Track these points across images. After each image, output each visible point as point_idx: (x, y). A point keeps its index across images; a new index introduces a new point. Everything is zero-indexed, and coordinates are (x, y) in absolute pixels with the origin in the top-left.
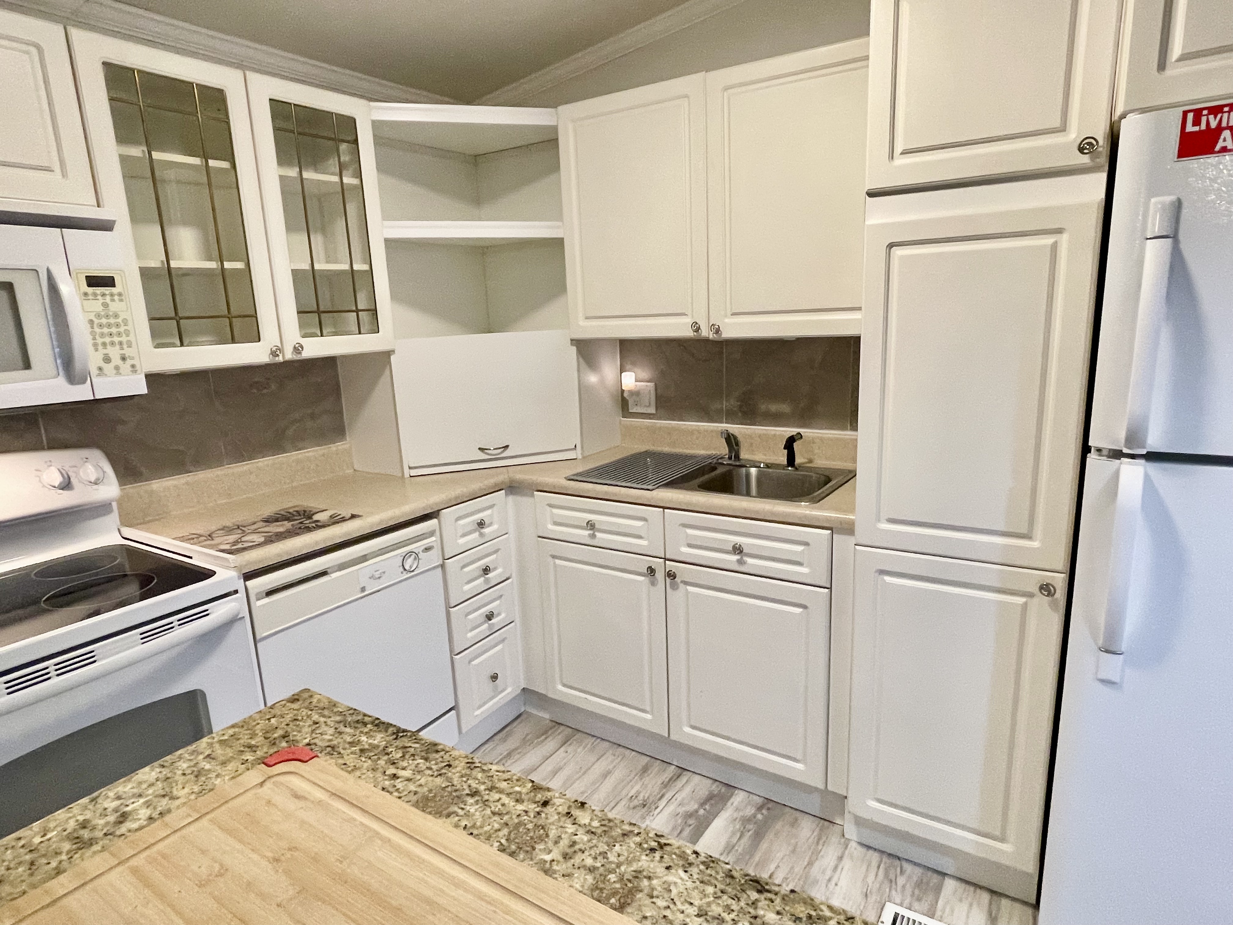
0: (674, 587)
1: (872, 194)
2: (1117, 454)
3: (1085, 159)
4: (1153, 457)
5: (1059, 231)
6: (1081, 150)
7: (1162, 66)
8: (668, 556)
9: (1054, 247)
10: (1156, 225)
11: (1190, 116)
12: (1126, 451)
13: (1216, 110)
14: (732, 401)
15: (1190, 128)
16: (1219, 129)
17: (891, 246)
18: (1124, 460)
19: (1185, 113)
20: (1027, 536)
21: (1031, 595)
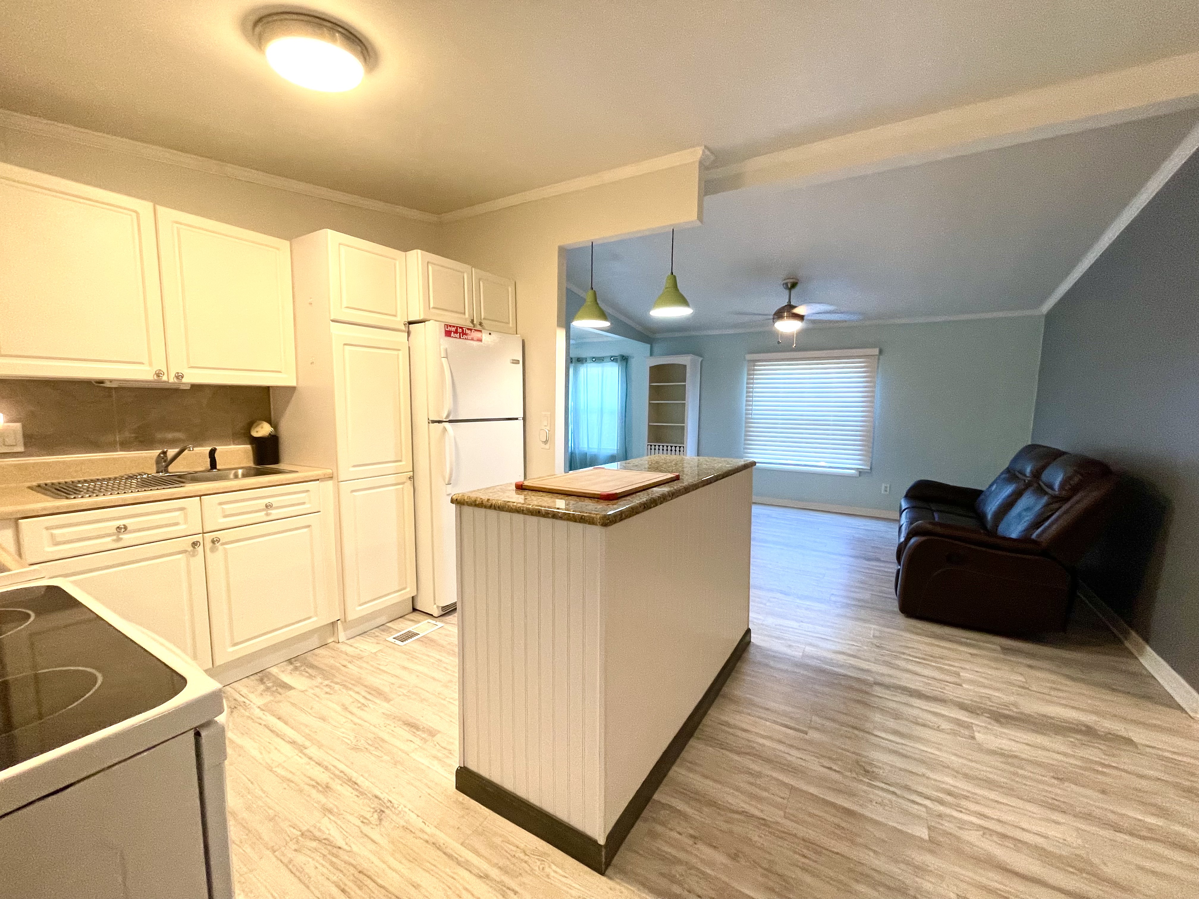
0: (213, 550)
5: (399, 350)
7: (429, 308)
8: (204, 531)
9: (398, 355)
10: (444, 354)
12: (444, 420)
13: (450, 326)
14: (127, 434)
15: (446, 329)
16: (451, 331)
17: (345, 344)
18: (444, 423)
19: (445, 325)
20: (400, 461)
21: (403, 483)
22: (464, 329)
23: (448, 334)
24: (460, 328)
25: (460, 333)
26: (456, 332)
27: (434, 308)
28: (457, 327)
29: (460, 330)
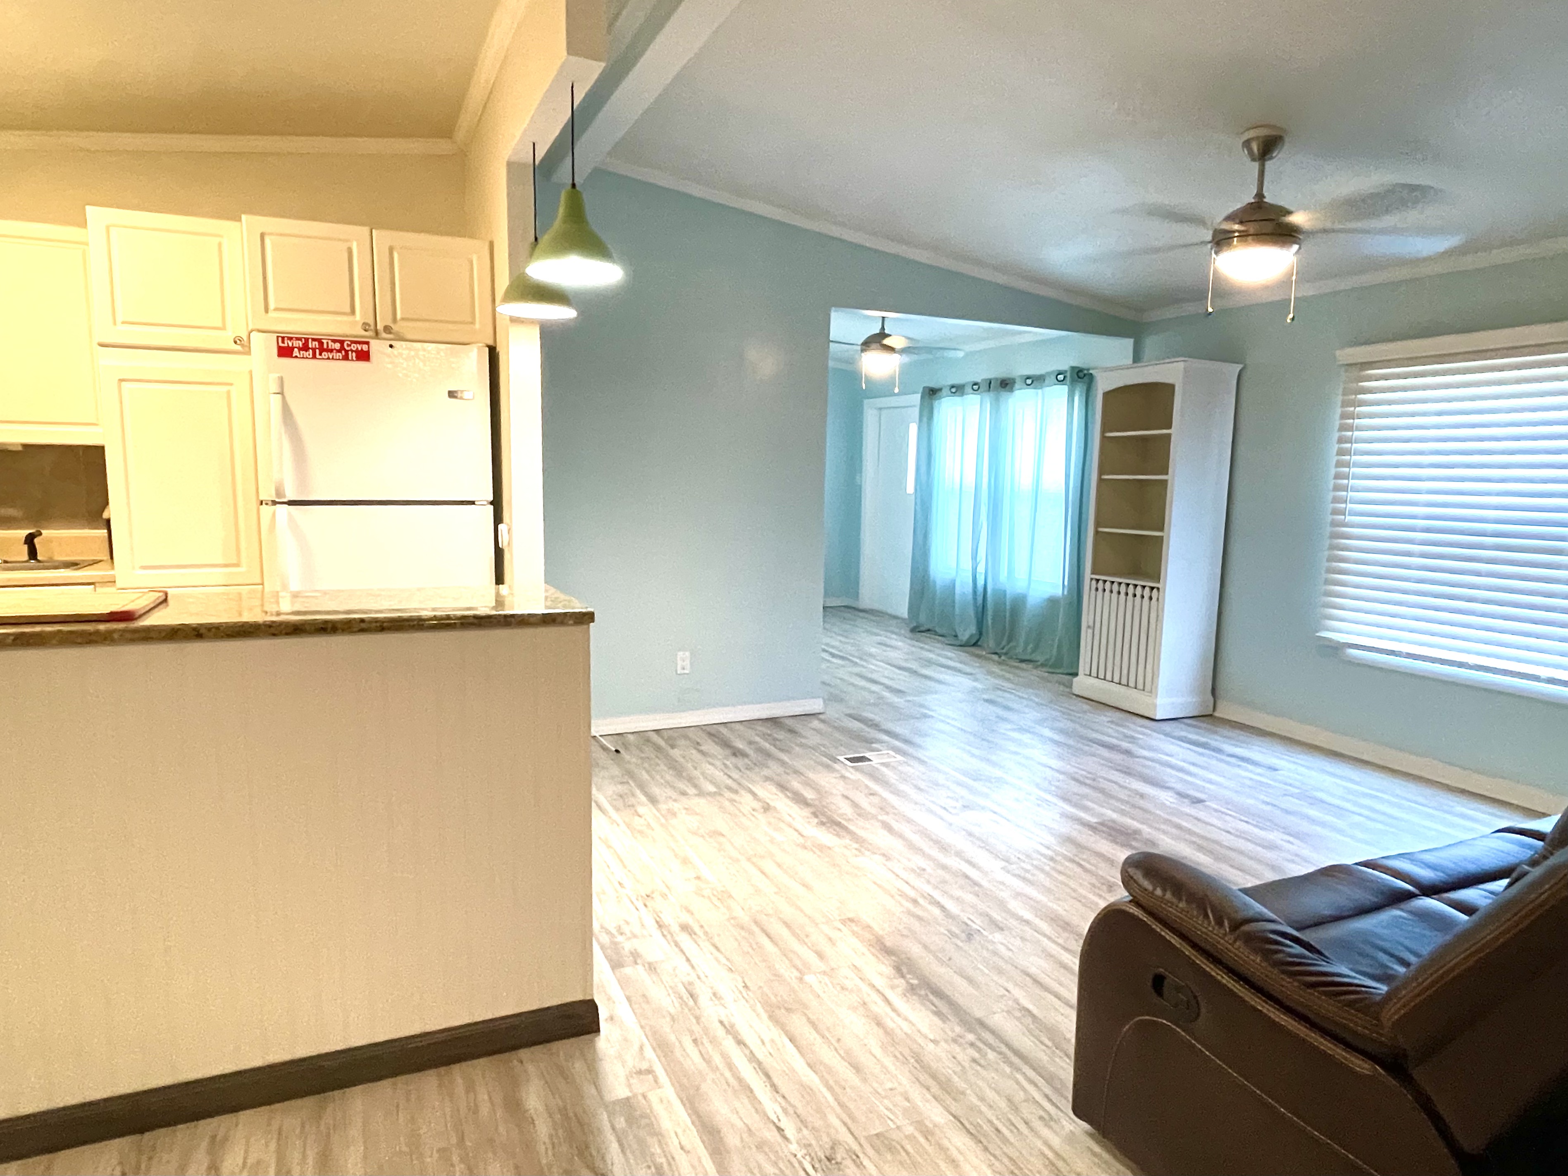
1: (102, 345)
2: (274, 503)
3: (238, 348)
4: (291, 503)
5: (231, 384)
6: (235, 342)
7: (267, 310)
9: (229, 393)
10: (275, 388)
11: (280, 339)
12: (277, 500)
13: (290, 339)
15: (281, 344)
16: (293, 348)
17: (121, 380)
18: (278, 505)
19: (278, 337)
20: (237, 565)
22: (325, 341)
23: (285, 352)
24: (314, 340)
25: (314, 350)
26: (305, 348)
27: (276, 309)
28: (307, 340)
29: (311, 344)
